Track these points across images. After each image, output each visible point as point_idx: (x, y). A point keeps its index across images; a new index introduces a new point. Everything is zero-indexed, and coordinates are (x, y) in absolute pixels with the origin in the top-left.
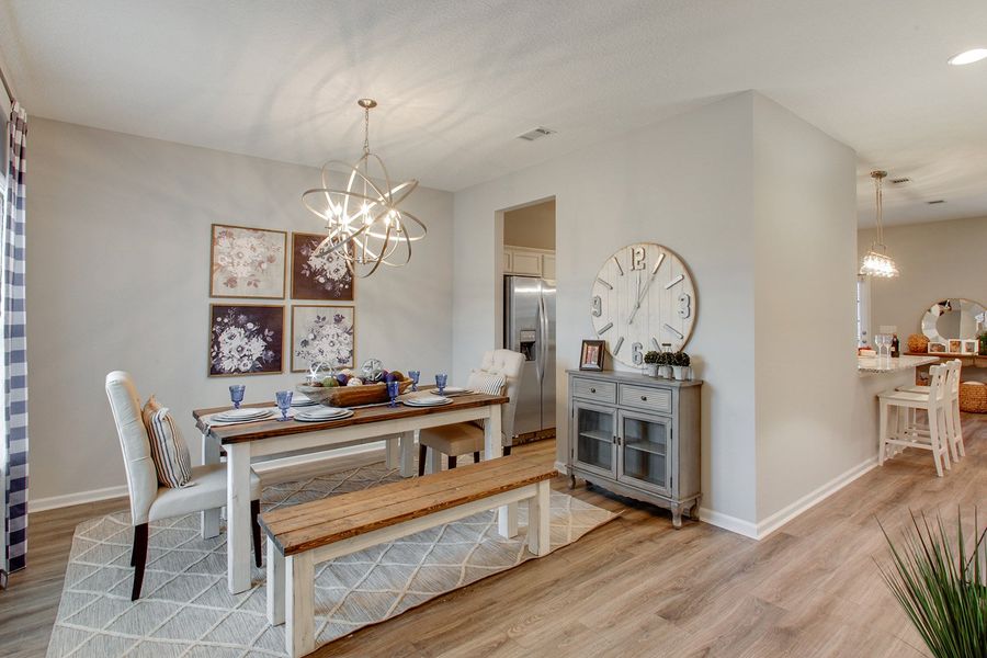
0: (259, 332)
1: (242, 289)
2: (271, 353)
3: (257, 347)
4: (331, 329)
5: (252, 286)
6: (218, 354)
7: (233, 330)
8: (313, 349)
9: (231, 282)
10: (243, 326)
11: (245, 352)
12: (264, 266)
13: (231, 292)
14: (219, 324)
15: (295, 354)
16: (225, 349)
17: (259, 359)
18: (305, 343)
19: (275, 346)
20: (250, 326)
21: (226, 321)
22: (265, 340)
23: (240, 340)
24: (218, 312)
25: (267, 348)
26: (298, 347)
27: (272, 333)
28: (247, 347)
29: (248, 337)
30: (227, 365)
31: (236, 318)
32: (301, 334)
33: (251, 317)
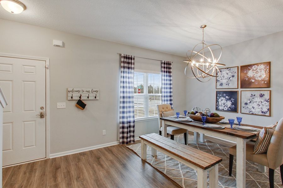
0: (230, 99)
1: (225, 86)
2: (233, 106)
3: (229, 104)
4: (258, 99)
5: (227, 85)
6: (218, 104)
7: (222, 98)
8: (250, 106)
9: (221, 84)
10: (225, 97)
11: (225, 105)
12: (231, 79)
13: (221, 87)
14: (218, 96)
15: (242, 107)
16: (220, 103)
17: (230, 107)
18: (246, 104)
19: (235, 104)
20: (227, 97)
21: (220, 95)
22: (231, 102)
23: (224, 101)
24: (217, 93)
25: (232, 104)
26: (243, 105)
27: (234, 100)
28: (226, 103)
29: (226, 100)
30: (220, 108)
31: (223, 95)
32: (244, 100)
33: (227, 94)
